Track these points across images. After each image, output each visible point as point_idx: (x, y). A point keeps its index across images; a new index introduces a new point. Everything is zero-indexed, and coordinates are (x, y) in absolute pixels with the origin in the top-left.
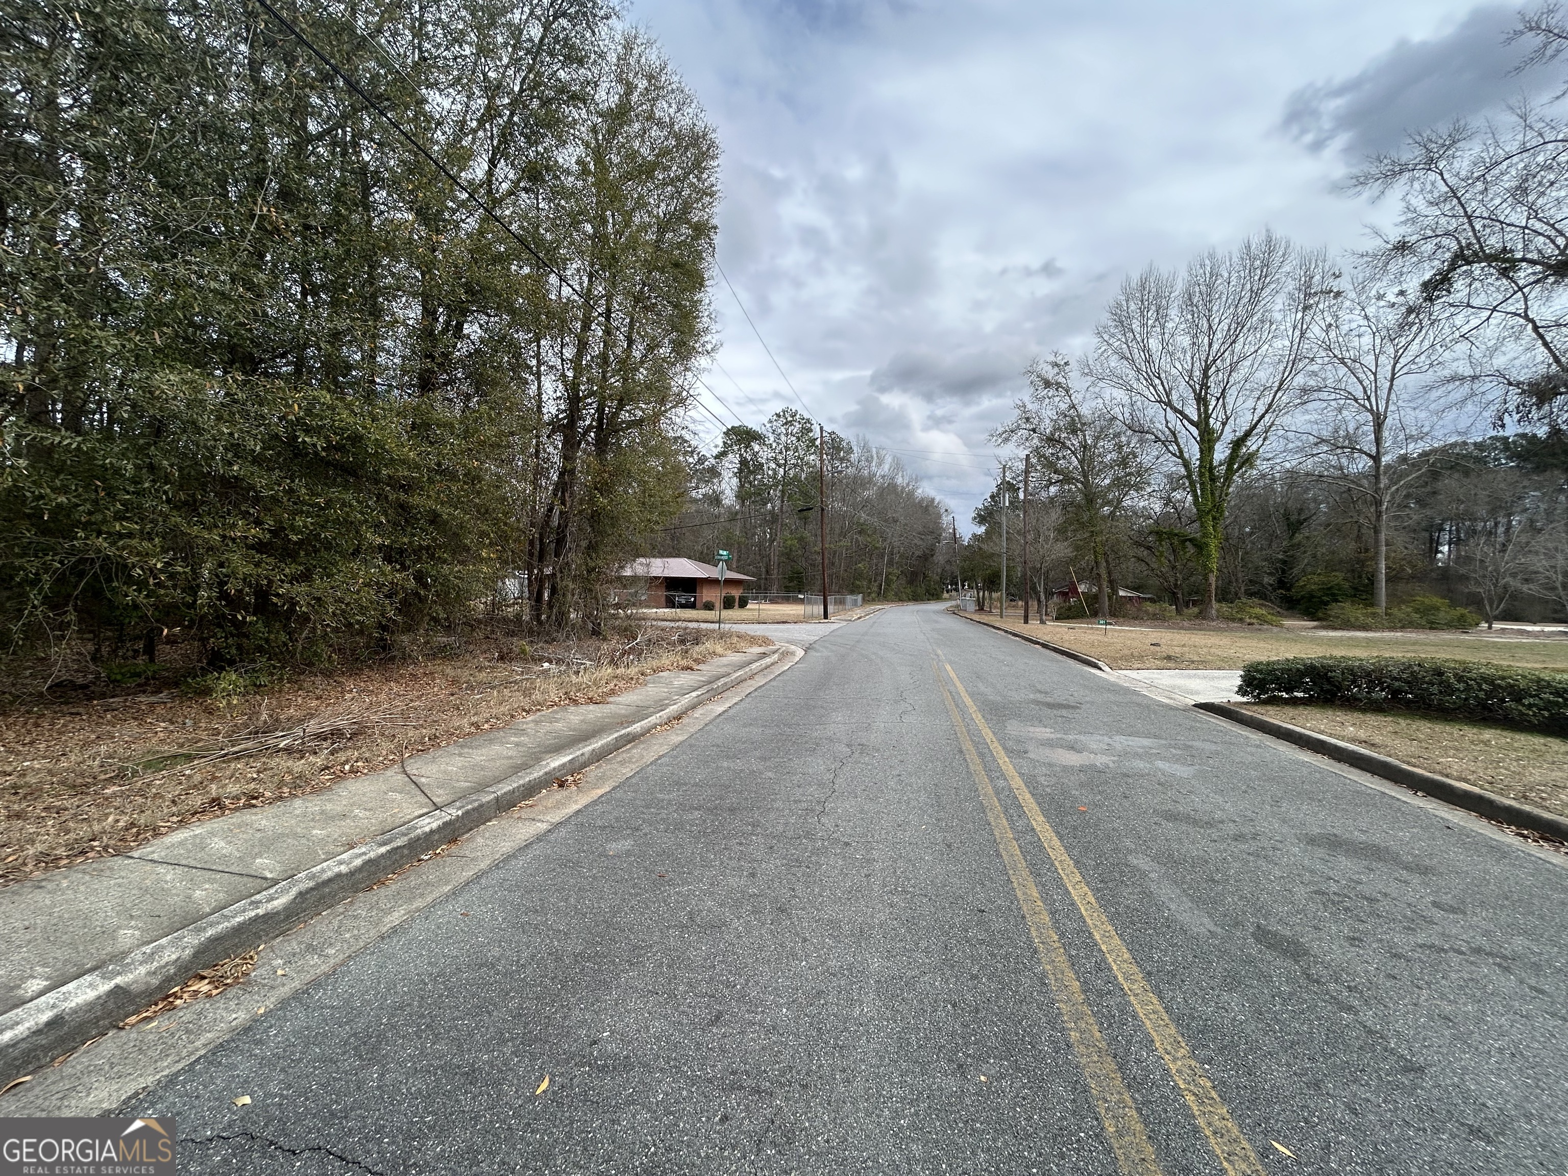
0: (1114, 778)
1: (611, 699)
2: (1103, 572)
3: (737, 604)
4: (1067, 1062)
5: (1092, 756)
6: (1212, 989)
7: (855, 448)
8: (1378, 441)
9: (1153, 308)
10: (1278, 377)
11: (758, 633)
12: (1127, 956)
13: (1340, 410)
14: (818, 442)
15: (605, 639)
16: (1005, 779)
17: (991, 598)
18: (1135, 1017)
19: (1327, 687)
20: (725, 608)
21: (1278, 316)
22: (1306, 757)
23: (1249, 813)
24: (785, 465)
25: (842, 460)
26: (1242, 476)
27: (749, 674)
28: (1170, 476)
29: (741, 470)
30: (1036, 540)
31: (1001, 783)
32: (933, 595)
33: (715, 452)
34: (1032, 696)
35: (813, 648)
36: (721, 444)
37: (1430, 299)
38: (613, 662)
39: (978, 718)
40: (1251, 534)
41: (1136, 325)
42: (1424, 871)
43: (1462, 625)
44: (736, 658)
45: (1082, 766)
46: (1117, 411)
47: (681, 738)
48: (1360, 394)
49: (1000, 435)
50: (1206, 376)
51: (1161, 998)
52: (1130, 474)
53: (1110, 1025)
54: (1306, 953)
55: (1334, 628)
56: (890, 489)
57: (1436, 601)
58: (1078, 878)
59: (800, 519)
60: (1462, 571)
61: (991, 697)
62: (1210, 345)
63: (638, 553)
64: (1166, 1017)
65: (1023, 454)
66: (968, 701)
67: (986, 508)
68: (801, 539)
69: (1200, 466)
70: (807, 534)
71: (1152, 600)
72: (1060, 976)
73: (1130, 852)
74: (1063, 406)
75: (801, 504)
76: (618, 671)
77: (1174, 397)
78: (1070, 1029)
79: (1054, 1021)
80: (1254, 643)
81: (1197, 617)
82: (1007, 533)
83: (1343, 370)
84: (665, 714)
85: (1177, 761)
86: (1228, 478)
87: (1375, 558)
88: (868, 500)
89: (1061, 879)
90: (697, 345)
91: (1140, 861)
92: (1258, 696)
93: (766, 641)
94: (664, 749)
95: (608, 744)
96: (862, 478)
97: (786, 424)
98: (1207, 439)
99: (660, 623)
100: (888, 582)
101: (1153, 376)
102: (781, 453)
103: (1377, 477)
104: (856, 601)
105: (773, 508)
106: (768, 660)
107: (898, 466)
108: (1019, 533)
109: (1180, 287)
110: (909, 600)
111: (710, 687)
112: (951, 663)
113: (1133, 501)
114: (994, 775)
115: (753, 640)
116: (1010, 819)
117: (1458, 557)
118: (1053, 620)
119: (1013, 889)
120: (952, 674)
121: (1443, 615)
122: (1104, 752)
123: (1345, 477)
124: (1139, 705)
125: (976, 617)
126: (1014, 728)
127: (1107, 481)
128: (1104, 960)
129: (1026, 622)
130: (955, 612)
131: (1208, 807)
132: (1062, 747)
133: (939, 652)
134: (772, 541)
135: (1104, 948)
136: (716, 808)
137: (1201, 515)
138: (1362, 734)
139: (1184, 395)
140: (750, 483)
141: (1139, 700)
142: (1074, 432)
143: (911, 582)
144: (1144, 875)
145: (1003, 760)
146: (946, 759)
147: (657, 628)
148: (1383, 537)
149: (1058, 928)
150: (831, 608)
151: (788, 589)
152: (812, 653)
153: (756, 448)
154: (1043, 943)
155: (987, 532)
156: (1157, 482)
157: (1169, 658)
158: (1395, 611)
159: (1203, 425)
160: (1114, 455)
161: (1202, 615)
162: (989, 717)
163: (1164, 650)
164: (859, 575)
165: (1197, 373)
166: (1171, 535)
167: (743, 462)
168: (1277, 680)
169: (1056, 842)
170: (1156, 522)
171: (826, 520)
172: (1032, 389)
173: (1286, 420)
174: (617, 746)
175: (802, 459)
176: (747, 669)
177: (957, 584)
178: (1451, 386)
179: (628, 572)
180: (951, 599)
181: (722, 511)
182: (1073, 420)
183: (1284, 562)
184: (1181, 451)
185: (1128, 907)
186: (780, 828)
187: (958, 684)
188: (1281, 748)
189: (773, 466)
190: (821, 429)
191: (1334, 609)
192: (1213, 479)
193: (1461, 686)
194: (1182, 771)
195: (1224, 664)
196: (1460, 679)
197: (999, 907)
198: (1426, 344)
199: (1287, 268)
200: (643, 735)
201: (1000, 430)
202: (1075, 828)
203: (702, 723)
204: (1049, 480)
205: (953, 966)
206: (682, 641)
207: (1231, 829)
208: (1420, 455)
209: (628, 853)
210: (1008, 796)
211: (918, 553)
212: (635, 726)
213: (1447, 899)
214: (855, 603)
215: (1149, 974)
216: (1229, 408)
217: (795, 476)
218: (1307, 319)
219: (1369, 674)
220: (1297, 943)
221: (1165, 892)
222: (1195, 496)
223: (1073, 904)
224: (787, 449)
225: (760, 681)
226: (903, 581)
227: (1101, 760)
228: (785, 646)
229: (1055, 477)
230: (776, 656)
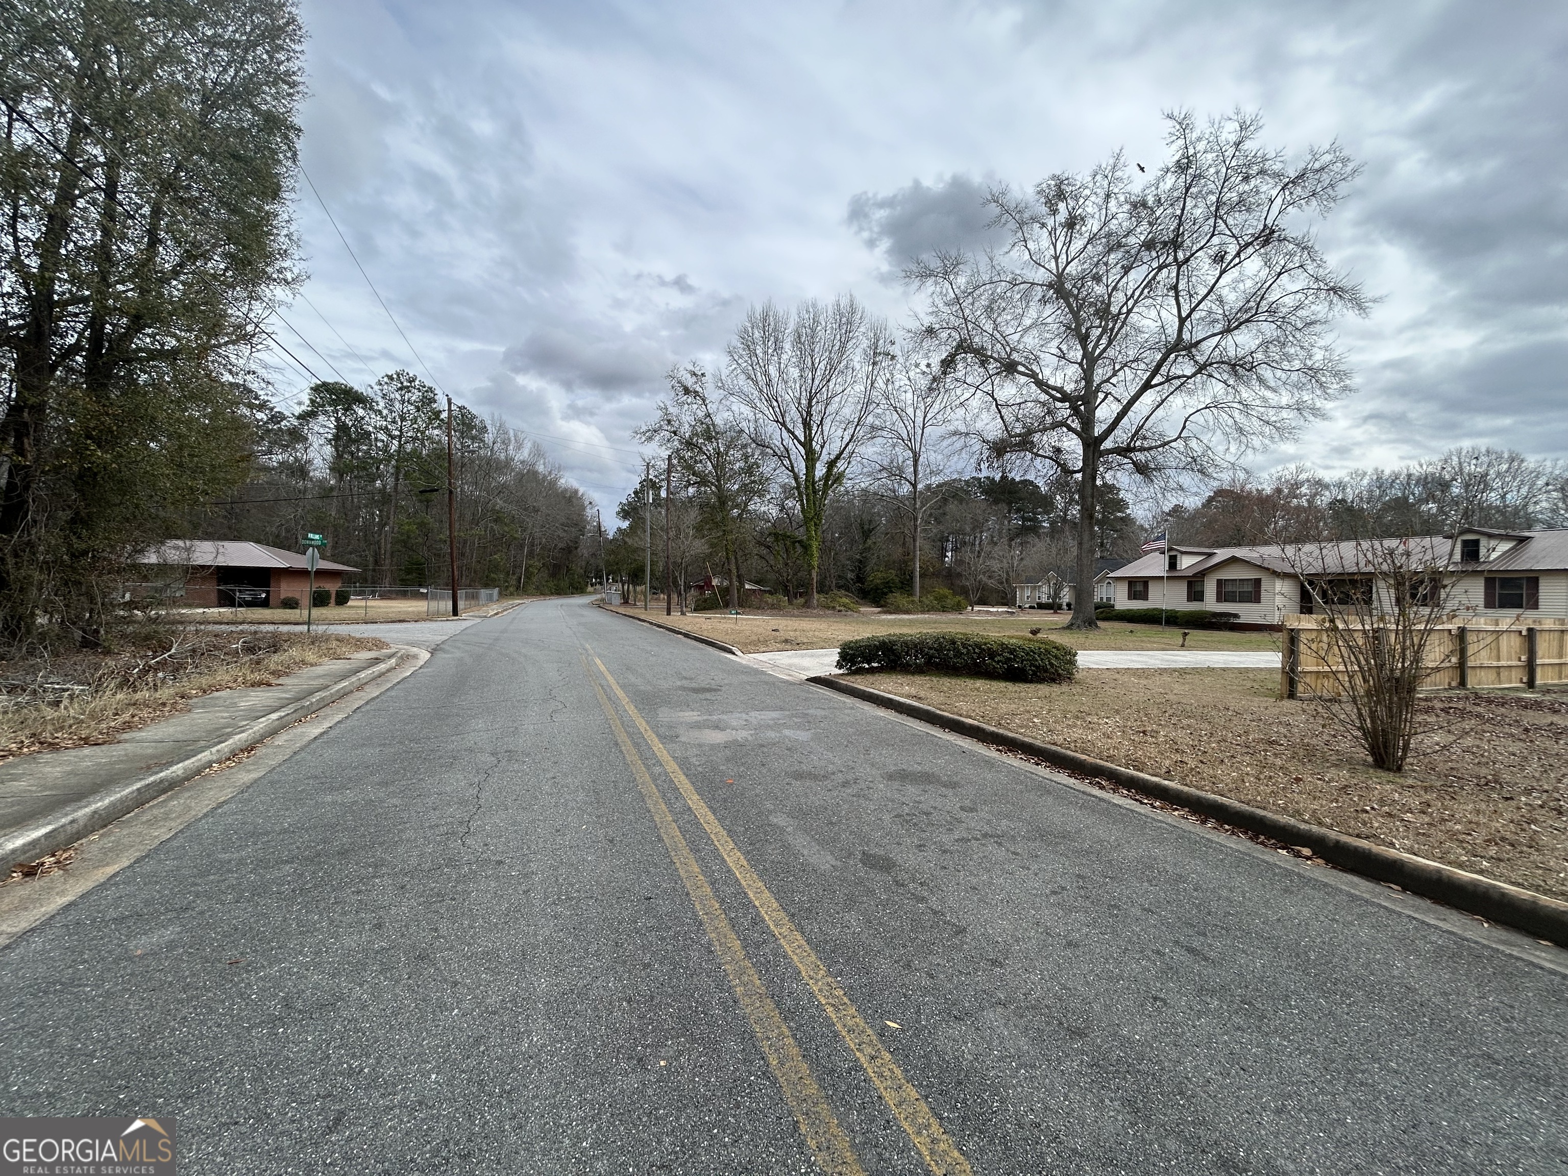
0: (753, 750)
1: (125, 736)
2: (733, 567)
3: (333, 600)
4: (735, 1018)
5: (734, 732)
6: (838, 913)
7: (489, 427)
8: (916, 472)
9: (772, 339)
10: (857, 415)
11: (366, 635)
12: (775, 905)
13: (894, 446)
14: (444, 415)
15: (108, 652)
16: (661, 765)
17: (635, 591)
18: (785, 957)
19: (892, 657)
20: (315, 605)
21: (858, 366)
22: (882, 713)
23: (850, 763)
24: (400, 437)
25: (473, 438)
26: (833, 492)
27: (357, 684)
28: (783, 486)
29: (337, 438)
30: (677, 536)
31: (657, 770)
32: (577, 589)
33: (298, 410)
34: (679, 683)
35: (441, 649)
36: (308, 402)
37: (945, 373)
38: (125, 683)
39: (631, 709)
40: (840, 538)
41: (759, 351)
42: (953, 785)
43: (958, 608)
44: (339, 666)
45: (726, 742)
46: (744, 425)
47: (254, 775)
48: (905, 436)
49: (644, 433)
50: (810, 406)
51: (803, 933)
52: (754, 482)
53: (767, 970)
54: (894, 865)
55: (891, 613)
56: (529, 477)
57: (946, 591)
58: (732, 845)
59: (421, 501)
60: (959, 570)
61: (642, 688)
62: (813, 380)
63: (170, 532)
64: (807, 948)
65: (665, 454)
66: (620, 693)
67: (630, 503)
68: (422, 525)
69: (806, 480)
70: (429, 519)
71: (770, 592)
72: (723, 940)
73: (770, 812)
74: (701, 414)
75: (422, 483)
76: (138, 696)
77: (788, 419)
78: (735, 986)
79: (722, 984)
80: (842, 626)
81: (803, 606)
82: (651, 528)
83: (895, 416)
84: (225, 747)
85: (799, 728)
86: (825, 492)
87: (913, 560)
88: (504, 486)
89: (717, 849)
90: (269, 270)
91: (779, 820)
92: (849, 669)
93: (378, 644)
94: (228, 793)
95: (121, 801)
96: (498, 461)
97: (401, 389)
98: (811, 458)
99: (210, 627)
100: (529, 575)
101: (772, 399)
102: (394, 422)
103: (914, 499)
104: (491, 595)
105: (384, 486)
106: (382, 667)
107: (538, 452)
108: (662, 529)
109: (791, 327)
110: (552, 594)
111: (298, 705)
112: (599, 656)
113: (757, 505)
114: (651, 762)
115: (359, 644)
116: (668, 803)
117: (956, 560)
118: (691, 612)
119: (676, 870)
120: (602, 668)
121: (949, 602)
122: (743, 728)
123: (896, 498)
124: (766, 683)
125: (622, 610)
126: (665, 715)
127: (736, 487)
128: (758, 914)
129: (669, 614)
130: (600, 605)
131: (823, 763)
132: (709, 728)
133: (587, 646)
134: (382, 525)
135: (757, 903)
136: (319, 855)
137: (807, 520)
138: (913, 691)
139: (794, 416)
140: (352, 454)
141: (767, 678)
142: (709, 439)
143: (553, 575)
144: (782, 830)
145: (658, 747)
146: (602, 754)
147: (207, 634)
148: (918, 544)
149: (718, 896)
150: (461, 604)
151: (404, 582)
152: (440, 655)
153: (361, 412)
154: (706, 914)
155: (631, 527)
156: (775, 490)
157: (786, 641)
158: (924, 599)
159: (807, 444)
160: (742, 464)
161: (807, 605)
162: (641, 706)
163: (782, 635)
164: (496, 568)
165: (804, 402)
166: (785, 537)
167: (342, 428)
168: (862, 655)
169: (711, 817)
170: (774, 525)
171: (455, 505)
172: (673, 394)
173: (861, 449)
174: (140, 801)
175: (423, 433)
176: (354, 679)
177: (601, 577)
178: (955, 438)
179: (151, 558)
180: (595, 592)
181: (310, 485)
182: (708, 428)
183: (860, 562)
184: (792, 467)
185: (773, 862)
186: (414, 861)
187: (610, 678)
188: (866, 708)
189: (384, 437)
190: (450, 402)
191: (891, 598)
192: (815, 492)
193: (964, 651)
194: (803, 736)
195: (824, 644)
196: (964, 645)
197: (665, 891)
198: (943, 405)
199: (862, 329)
200: (188, 779)
201: (644, 428)
202: (725, 800)
203: (289, 752)
204: (688, 481)
205: (625, 962)
206: (250, 649)
207: (840, 778)
208: (937, 486)
209: (171, 946)
210: (665, 781)
211: (561, 545)
212: (175, 768)
213: (967, 803)
214: (490, 599)
215: (793, 915)
216: (826, 433)
217: (414, 450)
218: (875, 372)
219: (916, 646)
220: (888, 859)
221: (800, 842)
222: (802, 505)
223: (729, 871)
224: (403, 419)
225: (373, 691)
226: (545, 574)
227: (741, 735)
228: (405, 649)
229: (693, 479)
230: (393, 661)
